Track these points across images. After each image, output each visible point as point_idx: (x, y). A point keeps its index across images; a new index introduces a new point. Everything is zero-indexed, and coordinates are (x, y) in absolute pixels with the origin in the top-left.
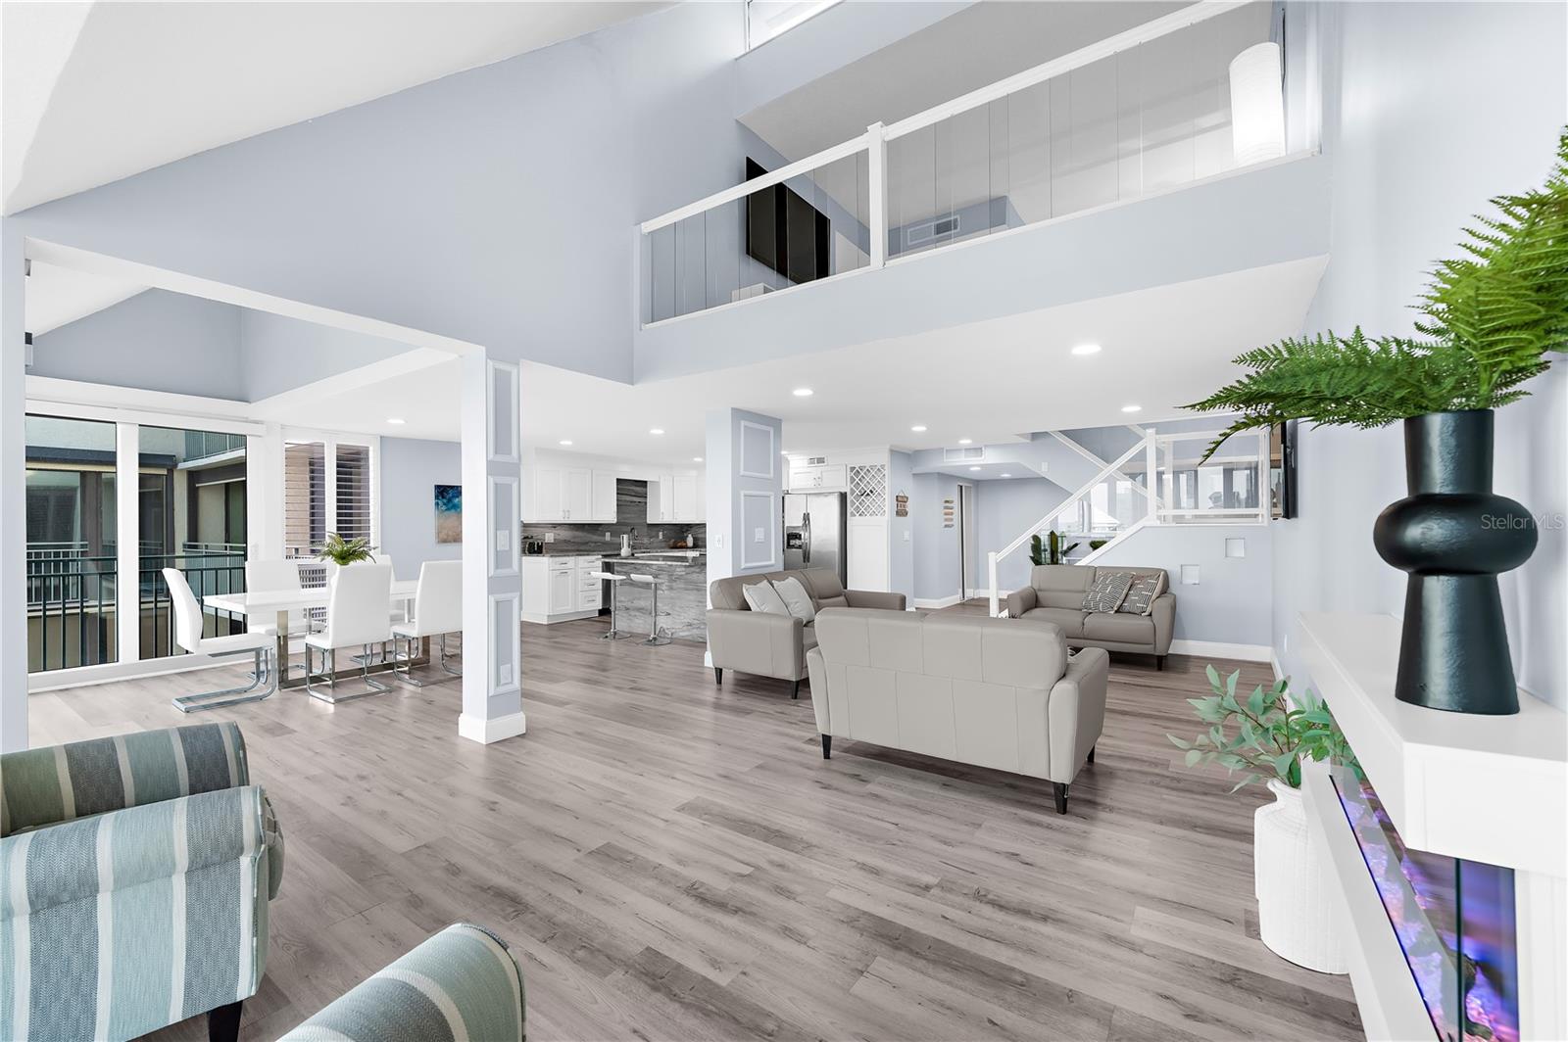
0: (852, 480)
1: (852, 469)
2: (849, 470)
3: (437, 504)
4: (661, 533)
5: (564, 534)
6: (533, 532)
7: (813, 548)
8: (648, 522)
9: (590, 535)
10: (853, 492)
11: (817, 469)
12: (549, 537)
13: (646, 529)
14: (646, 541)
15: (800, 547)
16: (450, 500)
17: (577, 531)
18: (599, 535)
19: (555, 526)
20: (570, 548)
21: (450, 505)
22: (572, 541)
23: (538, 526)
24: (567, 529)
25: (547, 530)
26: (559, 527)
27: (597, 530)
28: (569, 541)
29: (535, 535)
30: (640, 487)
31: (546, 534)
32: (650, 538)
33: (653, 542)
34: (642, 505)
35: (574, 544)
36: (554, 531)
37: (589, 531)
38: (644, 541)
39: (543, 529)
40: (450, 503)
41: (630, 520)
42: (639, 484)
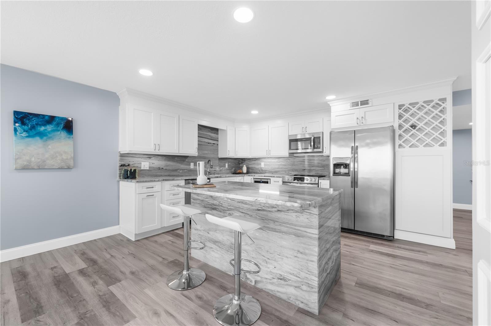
0: (400, 117)
1: (400, 107)
2: (397, 107)
3: (15, 130)
4: (227, 165)
5: (158, 163)
6: (127, 161)
7: (361, 176)
8: (228, 155)
9: (180, 165)
10: (400, 126)
11: (360, 111)
12: (145, 165)
13: (218, 161)
14: (217, 169)
15: (347, 174)
16: (33, 127)
17: (169, 161)
18: (187, 165)
19: (150, 156)
20: (163, 174)
21: (33, 132)
22: (165, 168)
23: (134, 156)
24: (161, 159)
25: (143, 160)
26: (153, 158)
27: (184, 161)
28: (163, 168)
29: (131, 163)
30: (214, 133)
31: (142, 163)
32: (220, 167)
33: (222, 169)
34: (214, 144)
35: (166, 171)
36: (149, 161)
37: (178, 161)
38: (216, 169)
39: (140, 159)
40: (33, 130)
41: (206, 154)
42: (213, 132)
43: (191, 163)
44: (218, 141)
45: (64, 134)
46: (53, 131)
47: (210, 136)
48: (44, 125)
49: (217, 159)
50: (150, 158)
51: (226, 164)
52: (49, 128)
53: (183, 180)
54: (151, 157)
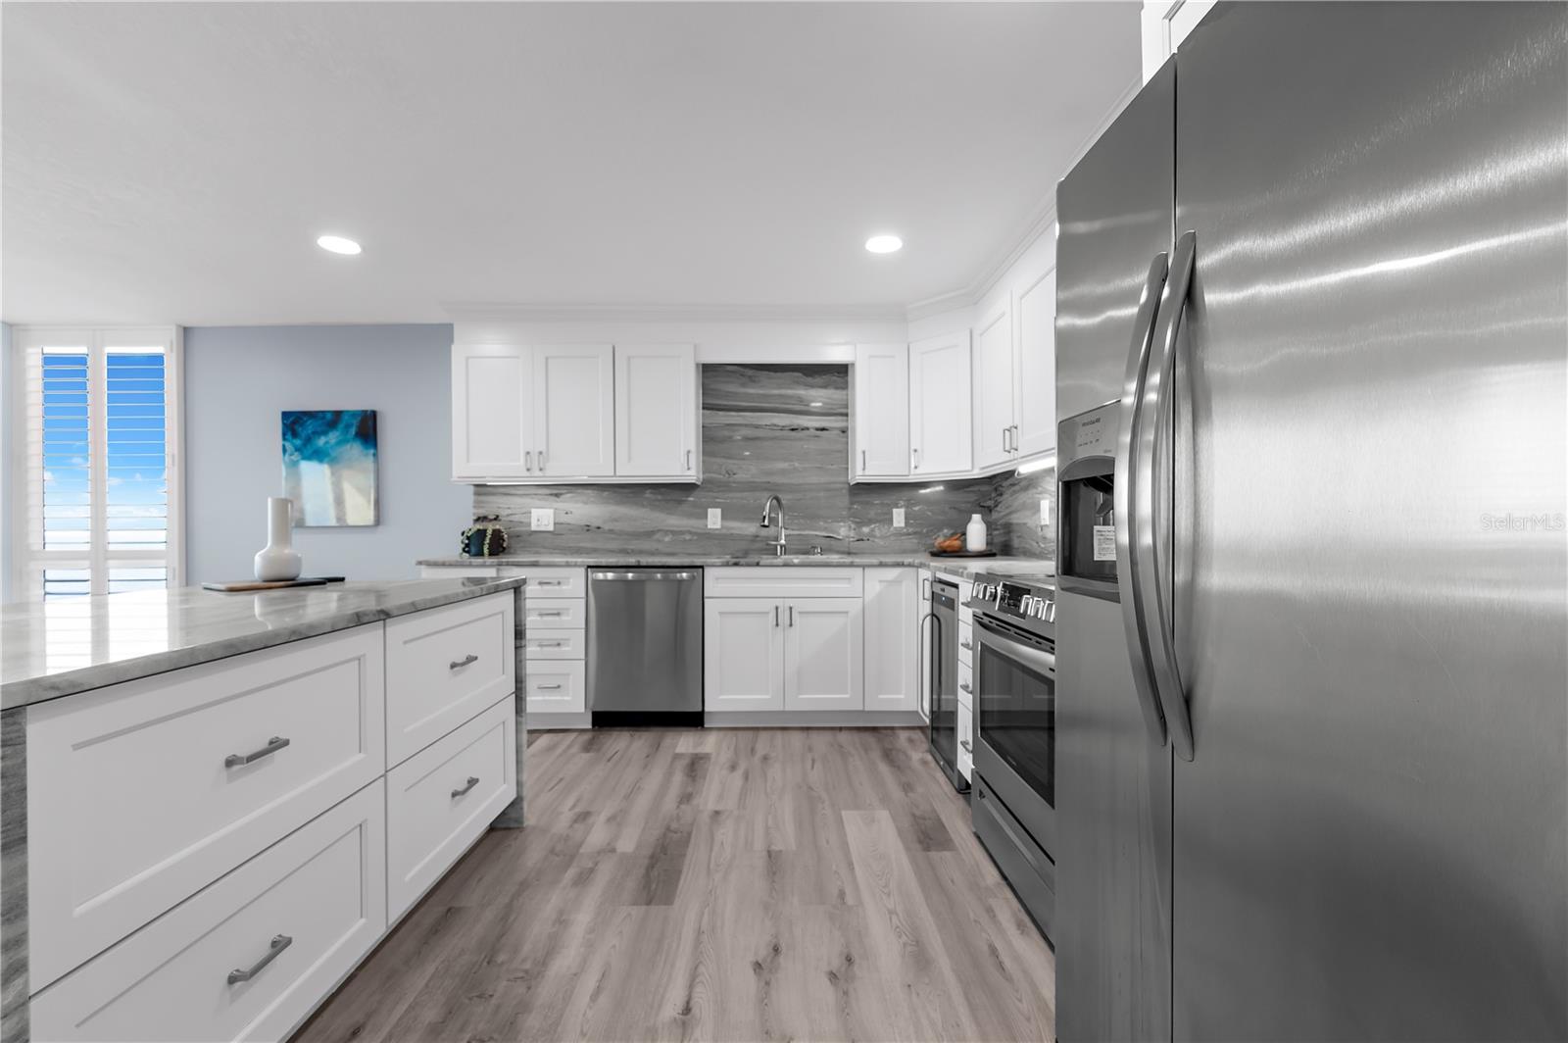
3: (285, 450)
4: (898, 511)
5: (582, 511)
6: (496, 505)
8: (859, 474)
9: (662, 516)
12: (542, 517)
13: (845, 500)
14: (844, 531)
16: (308, 440)
18: (690, 515)
19: (558, 490)
20: (599, 545)
21: (309, 450)
22: (606, 527)
23: (513, 491)
24: (592, 499)
25: (538, 503)
26: (569, 495)
27: (680, 502)
28: (599, 528)
29: (503, 513)
30: (825, 387)
31: (533, 510)
32: (860, 524)
33: (871, 534)
34: (823, 429)
35: (613, 536)
36: (556, 505)
37: (657, 503)
38: (839, 534)
39: (526, 501)
40: (309, 447)
41: (783, 472)
42: (818, 380)
43: (710, 510)
44: (847, 415)
45: (355, 449)
46: (340, 443)
47: (800, 400)
48: (325, 433)
49: (842, 489)
50: (557, 495)
51: (895, 511)
52: (333, 437)
53: (580, 566)
54: (561, 494)
